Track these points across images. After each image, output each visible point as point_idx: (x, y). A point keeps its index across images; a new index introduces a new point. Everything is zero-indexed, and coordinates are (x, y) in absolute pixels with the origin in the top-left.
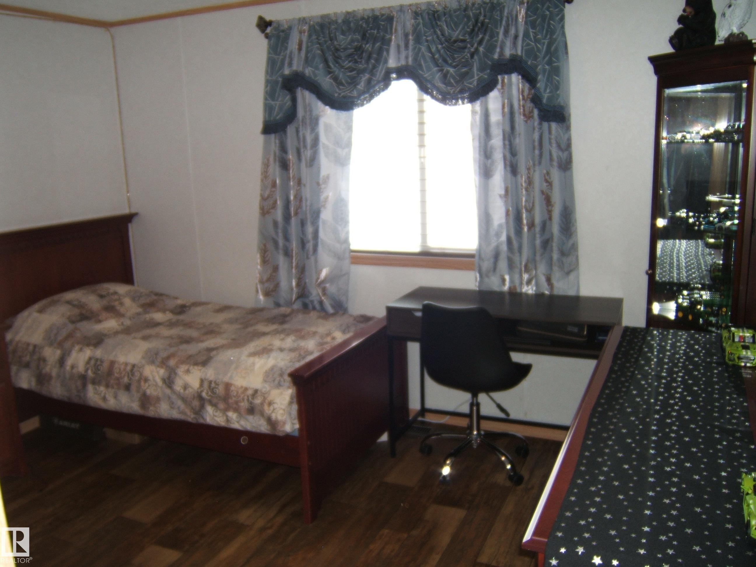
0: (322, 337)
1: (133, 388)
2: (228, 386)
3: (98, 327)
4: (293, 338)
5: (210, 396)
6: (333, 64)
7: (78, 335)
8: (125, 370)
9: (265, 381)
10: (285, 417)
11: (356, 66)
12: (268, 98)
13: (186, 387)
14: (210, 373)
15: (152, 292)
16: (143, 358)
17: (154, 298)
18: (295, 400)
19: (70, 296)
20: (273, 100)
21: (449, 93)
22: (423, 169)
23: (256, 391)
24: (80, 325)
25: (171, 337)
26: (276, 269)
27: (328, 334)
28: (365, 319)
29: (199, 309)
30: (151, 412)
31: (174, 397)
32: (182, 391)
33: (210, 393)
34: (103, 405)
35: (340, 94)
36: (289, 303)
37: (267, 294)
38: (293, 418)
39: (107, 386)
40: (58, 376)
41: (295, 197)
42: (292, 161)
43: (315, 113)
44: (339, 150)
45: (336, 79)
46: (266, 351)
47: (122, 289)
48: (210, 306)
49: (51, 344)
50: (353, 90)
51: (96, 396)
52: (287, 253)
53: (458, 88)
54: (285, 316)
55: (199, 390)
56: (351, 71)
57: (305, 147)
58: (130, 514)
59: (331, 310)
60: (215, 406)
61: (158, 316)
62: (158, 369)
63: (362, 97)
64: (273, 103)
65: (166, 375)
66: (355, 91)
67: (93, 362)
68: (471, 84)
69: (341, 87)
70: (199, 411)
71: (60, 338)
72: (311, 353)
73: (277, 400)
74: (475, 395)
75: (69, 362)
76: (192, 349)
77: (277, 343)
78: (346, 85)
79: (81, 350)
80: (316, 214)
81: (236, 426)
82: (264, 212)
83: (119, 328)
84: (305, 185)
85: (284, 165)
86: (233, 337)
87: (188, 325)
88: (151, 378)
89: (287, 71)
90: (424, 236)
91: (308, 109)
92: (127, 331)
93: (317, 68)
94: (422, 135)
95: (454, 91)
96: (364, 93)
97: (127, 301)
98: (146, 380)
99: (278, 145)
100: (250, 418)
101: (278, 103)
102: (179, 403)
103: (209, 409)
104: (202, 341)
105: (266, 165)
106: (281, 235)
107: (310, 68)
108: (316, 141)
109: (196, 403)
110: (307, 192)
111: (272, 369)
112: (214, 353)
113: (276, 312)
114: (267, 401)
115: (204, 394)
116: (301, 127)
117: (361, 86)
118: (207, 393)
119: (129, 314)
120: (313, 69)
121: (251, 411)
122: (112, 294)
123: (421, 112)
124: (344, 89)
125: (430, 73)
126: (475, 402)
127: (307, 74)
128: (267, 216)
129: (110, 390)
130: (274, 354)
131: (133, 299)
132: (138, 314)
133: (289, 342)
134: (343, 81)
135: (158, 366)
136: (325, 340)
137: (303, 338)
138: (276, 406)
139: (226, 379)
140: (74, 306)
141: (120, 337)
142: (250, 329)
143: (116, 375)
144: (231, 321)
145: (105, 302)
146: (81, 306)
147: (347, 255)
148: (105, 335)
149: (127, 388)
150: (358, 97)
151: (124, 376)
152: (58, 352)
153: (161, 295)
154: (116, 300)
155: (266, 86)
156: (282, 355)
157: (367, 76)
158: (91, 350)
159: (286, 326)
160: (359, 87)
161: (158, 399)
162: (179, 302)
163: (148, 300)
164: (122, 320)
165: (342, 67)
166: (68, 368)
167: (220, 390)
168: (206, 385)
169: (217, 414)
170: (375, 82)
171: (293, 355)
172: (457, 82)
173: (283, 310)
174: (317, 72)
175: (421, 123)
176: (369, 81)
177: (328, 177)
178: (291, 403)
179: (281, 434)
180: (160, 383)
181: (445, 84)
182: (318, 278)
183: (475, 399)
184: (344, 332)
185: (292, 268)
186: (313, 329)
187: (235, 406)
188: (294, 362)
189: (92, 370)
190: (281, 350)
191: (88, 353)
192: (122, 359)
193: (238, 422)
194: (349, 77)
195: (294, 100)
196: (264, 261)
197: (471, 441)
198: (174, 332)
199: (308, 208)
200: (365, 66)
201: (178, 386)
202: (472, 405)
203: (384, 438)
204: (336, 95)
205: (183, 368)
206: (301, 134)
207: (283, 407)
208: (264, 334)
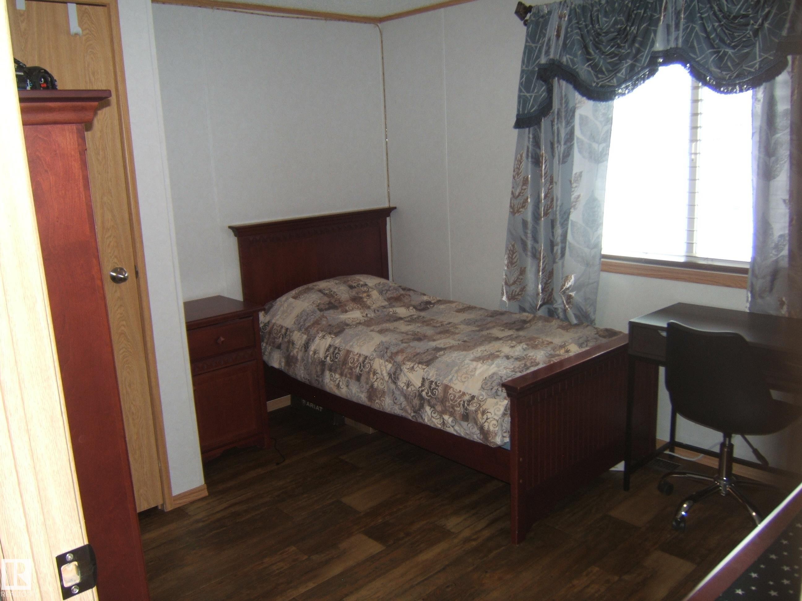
0: (554, 349)
1: (363, 379)
2: (447, 388)
3: (344, 317)
4: (525, 346)
5: (430, 396)
6: (593, 50)
7: (324, 322)
8: (358, 360)
9: (483, 388)
10: (497, 429)
11: (619, 52)
12: (523, 90)
13: (408, 385)
14: (432, 373)
15: (400, 287)
16: (375, 350)
17: (402, 292)
18: (509, 412)
19: (323, 284)
20: (528, 92)
21: (724, 79)
22: (693, 167)
23: (473, 397)
24: (326, 313)
25: (407, 333)
26: (523, 272)
27: (562, 347)
28: (611, 333)
29: (442, 307)
30: (376, 405)
31: (397, 393)
32: (405, 388)
33: (430, 393)
34: (337, 392)
35: (597, 84)
36: (534, 309)
37: (511, 298)
38: (504, 431)
39: (341, 374)
40: (303, 360)
41: (546, 196)
42: (545, 158)
43: (571, 105)
44: (595, 145)
45: (594, 67)
46: (492, 357)
47: (372, 281)
48: (454, 305)
49: (300, 330)
50: (613, 79)
51: (332, 382)
52: (535, 255)
53: (735, 73)
54: (525, 322)
55: (420, 389)
56: (612, 58)
57: (559, 142)
58: (347, 500)
59: (574, 321)
60: (432, 406)
61: (401, 311)
62: (387, 363)
63: (623, 86)
64: (528, 95)
65: (393, 370)
66: (615, 80)
67: (332, 350)
68: (752, 67)
69: (600, 76)
70: (418, 410)
71: (308, 324)
72: (538, 364)
73: (491, 410)
74: (728, 435)
75: (312, 348)
76: (421, 347)
77: (506, 350)
78: (606, 73)
79: (323, 337)
80: (566, 216)
81: (451, 430)
82: (514, 211)
83: (363, 320)
84: (556, 183)
85: (537, 161)
86: (465, 339)
87: (426, 322)
88: (379, 371)
89: (543, 60)
90: (690, 245)
91: (564, 101)
92: (368, 323)
93: (575, 55)
94: (694, 128)
95: (730, 77)
96: (625, 81)
97: (375, 294)
98: (375, 373)
99: (531, 140)
100: (464, 424)
101: (533, 95)
102: (402, 399)
103: (428, 409)
104: (434, 340)
105: (519, 161)
106: (530, 235)
107: (568, 56)
108: (571, 135)
109: (416, 402)
110: (558, 191)
111: (492, 376)
112: (442, 353)
113: (517, 317)
114: (481, 409)
115: (424, 394)
116: (556, 120)
117: (622, 74)
118: (427, 393)
119: (374, 306)
120: (572, 57)
121: (466, 417)
122: (362, 286)
123: (695, 101)
124: (602, 78)
125: (703, 56)
126: (727, 443)
127: (565, 63)
128: (517, 215)
129: (344, 378)
130: (498, 361)
131: (381, 293)
132: (384, 307)
133: (518, 350)
134: (604, 69)
135: (387, 361)
136: (558, 352)
137: (535, 347)
138: (489, 415)
139: (446, 382)
140: (325, 294)
141: (360, 327)
142: (485, 333)
143: (350, 364)
144: (468, 323)
145: (354, 293)
146: (330, 295)
147: (597, 261)
148: (347, 325)
149: (358, 378)
150: (619, 86)
151: (357, 367)
152: (305, 337)
153: (410, 290)
154: (365, 292)
155: (522, 77)
156: (506, 363)
157: (630, 62)
158: (332, 338)
159: (521, 333)
160: (619, 75)
161: (384, 393)
162: (425, 298)
163: (395, 295)
164: (367, 312)
165: (604, 53)
166: (311, 353)
167: (439, 392)
168: (427, 384)
169: (434, 415)
170: (640, 69)
171: (517, 364)
172: (736, 65)
173: (525, 316)
174: (575, 59)
175: (695, 115)
176: (632, 67)
177: (580, 175)
178: (504, 414)
179: (492, 445)
180: (387, 378)
181: (719, 68)
182: (564, 285)
183: (727, 439)
184: (580, 346)
185: (539, 272)
186: (549, 339)
187: (451, 410)
188: (516, 372)
189: (330, 358)
190: (508, 357)
191: (329, 340)
192: (356, 350)
193: (453, 427)
194: (609, 63)
195: (550, 91)
196: (511, 263)
197: (719, 486)
198: (411, 328)
199: (558, 208)
200: (629, 51)
201: (401, 384)
202: (723, 445)
203: (620, 467)
204: (594, 85)
205: (409, 364)
206: (555, 127)
207: (497, 418)
208: (497, 339)
